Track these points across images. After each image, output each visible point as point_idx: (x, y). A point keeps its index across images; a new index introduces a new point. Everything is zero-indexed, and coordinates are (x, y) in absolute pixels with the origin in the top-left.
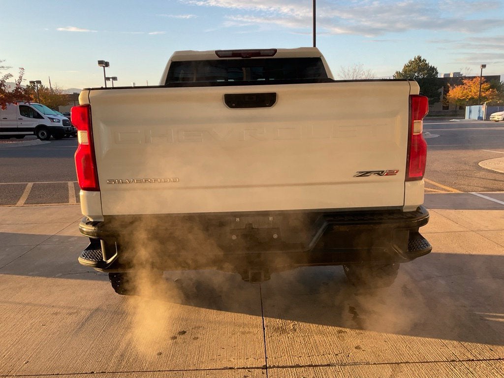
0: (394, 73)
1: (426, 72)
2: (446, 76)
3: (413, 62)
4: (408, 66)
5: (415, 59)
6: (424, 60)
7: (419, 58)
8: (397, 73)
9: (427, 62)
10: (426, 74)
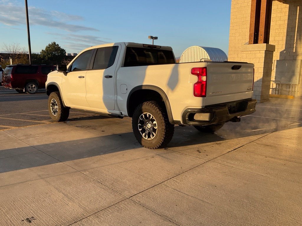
0: (41, 51)
1: (59, 51)
2: (69, 55)
3: (51, 45)
4: (48, 47)
5: (52, 43)
6: (58, 45)
7: (55, 43)
8: (42, 50)
9: (59, 46)
10: (60, 53)
